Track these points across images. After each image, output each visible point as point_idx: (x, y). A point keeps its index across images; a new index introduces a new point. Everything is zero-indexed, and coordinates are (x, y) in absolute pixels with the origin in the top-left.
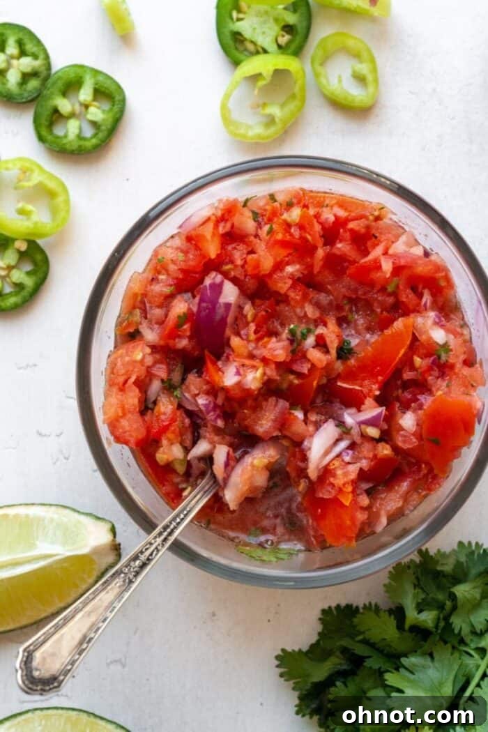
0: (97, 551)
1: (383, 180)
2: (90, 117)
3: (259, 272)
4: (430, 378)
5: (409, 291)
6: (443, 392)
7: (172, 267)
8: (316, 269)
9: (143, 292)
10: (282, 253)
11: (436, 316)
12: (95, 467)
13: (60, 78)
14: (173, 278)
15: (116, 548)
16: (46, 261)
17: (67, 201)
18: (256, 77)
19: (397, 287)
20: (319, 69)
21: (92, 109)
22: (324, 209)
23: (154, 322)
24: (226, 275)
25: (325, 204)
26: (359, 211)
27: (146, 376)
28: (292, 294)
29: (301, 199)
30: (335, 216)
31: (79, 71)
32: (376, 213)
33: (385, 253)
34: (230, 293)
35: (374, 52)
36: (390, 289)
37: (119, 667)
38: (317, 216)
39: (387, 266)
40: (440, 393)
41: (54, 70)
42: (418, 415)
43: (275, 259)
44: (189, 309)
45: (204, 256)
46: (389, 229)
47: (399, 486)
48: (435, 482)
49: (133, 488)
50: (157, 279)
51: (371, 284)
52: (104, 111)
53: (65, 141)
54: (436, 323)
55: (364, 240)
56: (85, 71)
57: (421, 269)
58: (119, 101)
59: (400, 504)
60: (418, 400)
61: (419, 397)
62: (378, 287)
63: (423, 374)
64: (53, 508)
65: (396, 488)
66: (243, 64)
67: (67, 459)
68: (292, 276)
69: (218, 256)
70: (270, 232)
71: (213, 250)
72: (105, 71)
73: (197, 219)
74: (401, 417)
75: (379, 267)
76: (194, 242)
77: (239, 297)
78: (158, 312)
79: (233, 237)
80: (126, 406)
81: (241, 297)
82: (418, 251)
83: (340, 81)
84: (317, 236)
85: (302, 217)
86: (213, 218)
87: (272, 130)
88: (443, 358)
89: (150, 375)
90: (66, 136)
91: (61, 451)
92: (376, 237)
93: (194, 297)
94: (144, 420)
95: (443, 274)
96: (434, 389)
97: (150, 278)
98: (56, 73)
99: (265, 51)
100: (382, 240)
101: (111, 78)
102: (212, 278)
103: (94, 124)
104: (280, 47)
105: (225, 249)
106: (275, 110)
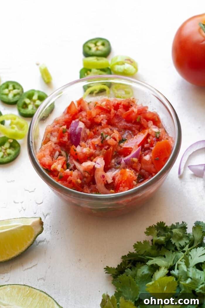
0: (34, 225)
2: (36, 104)
3: (92, 116)
5: (144, 120)
8: (112, 117)
9: (51, 130)
10: (99, 111)
11: (155, 126)
15: (42, 224)
16: (19, 146)
24: (80, 119)
28: (103, 122)
32: (132, 100)
33: (135, 108)
34: (81, 125)
36: (138, 120)
37: (43, 281)
39: (136, 111)
53: (27, 111)
56: (35, 92)
62: (134, 120)
67: (25, 210)
68: (103, 117)
78: (56, 133)
88: (158, 136)
89: (54, 151)
92: (131, 105)
97: (54, 126)
98: (25, 93)
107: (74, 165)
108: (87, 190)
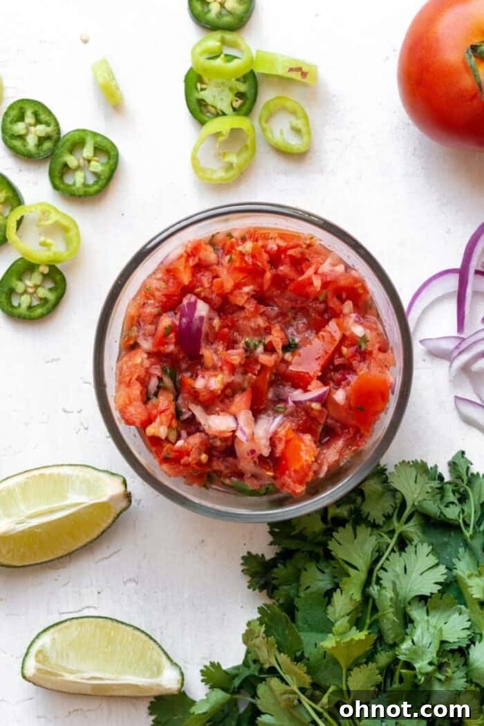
0: (113, 499)
1: (313, 218)
2: (92, 169)
3: (224, 291)
4: (354, 362)
5: (335, 299)
6: (365, 372)
7: (157, 294)
8: (266, 287)
9: (138, 314)
10: (240, 277)
11: (357, 317)
12: (108, 434)
13: (68, 140)
14: (159, 302)
15: (128, 496)
16: (64, 280)
17: (78, 235)
18: (217, 135)
19: (326, 297)
20: (264, 125)
21: (93, 163)
22: (270, 241)
23: (147, 335)
24: (198, 296)
25: (270, 237)
26: (295, 242)
27: (145, 376)
28: (247, 306)
29: (252, 235)
30: (278, 246)
31: (81, 133)
32: (308, 242)
33: (316, 273)
34: (202, 309)
35: (307, 110)
36: (321, 298)
37: (134, 584)
38: (264, 247)
39: (317, 283)
40: (362, 372)
41: (62, 135)
42: (346, 391)
43: (234, 281)
44: (173, 322)
45: (179, 283)
46: (318, 253)
47: (336, 444)
48: (362, 439)
49: (140, 453)
50: (147, 303)
51: (307, 296)
52: (102, 164)
53: (74, 188)
54: (356, 322)
55: (299, 263)
56: (87, 135)
57: (343, 282)
58: (114, 156)
59: (337, 458)
60: (346, 378)
61: (348, 376)
62: (312, 297)
63: (348, 359)
64: (79, 468)
65: (334, 445)
66: (207, 125)
67: (86, 429)
68: (248, 293)
69: (190, 282)
70: (231, 261)
71: (186, 278)
72: (102, 133)
73: (173, 256)
74: (335, 393)
75: (311, 284)
76: (171, 274)
77: (209, 311)
78: (150, 328)
79: (200, 267)
80: (132, 396)
81: (212, 311)
82: (340, 269)
83: (282, 133)
84: (265, 262)
85: (254, 249)
86: (185, 255)
87: (232, 173)
88: (363, 347)
89: (148, 374)
90: (74, 184)
91: (82, 424)
92: (309, 261)
93: (176, 314)
94: (146, 407)
95: (360, 284)
96: (358, 370)
97: (142, 303)
98: (64, 136)
99: (224, 114)
100: (313, 262)
101: (105, 138)
102: (188, 299)
103: (95, 174)
104: (234, 109)
105: (196, 277)
106: (233, 159)
107: (191, 413)
108: (219, 466)
